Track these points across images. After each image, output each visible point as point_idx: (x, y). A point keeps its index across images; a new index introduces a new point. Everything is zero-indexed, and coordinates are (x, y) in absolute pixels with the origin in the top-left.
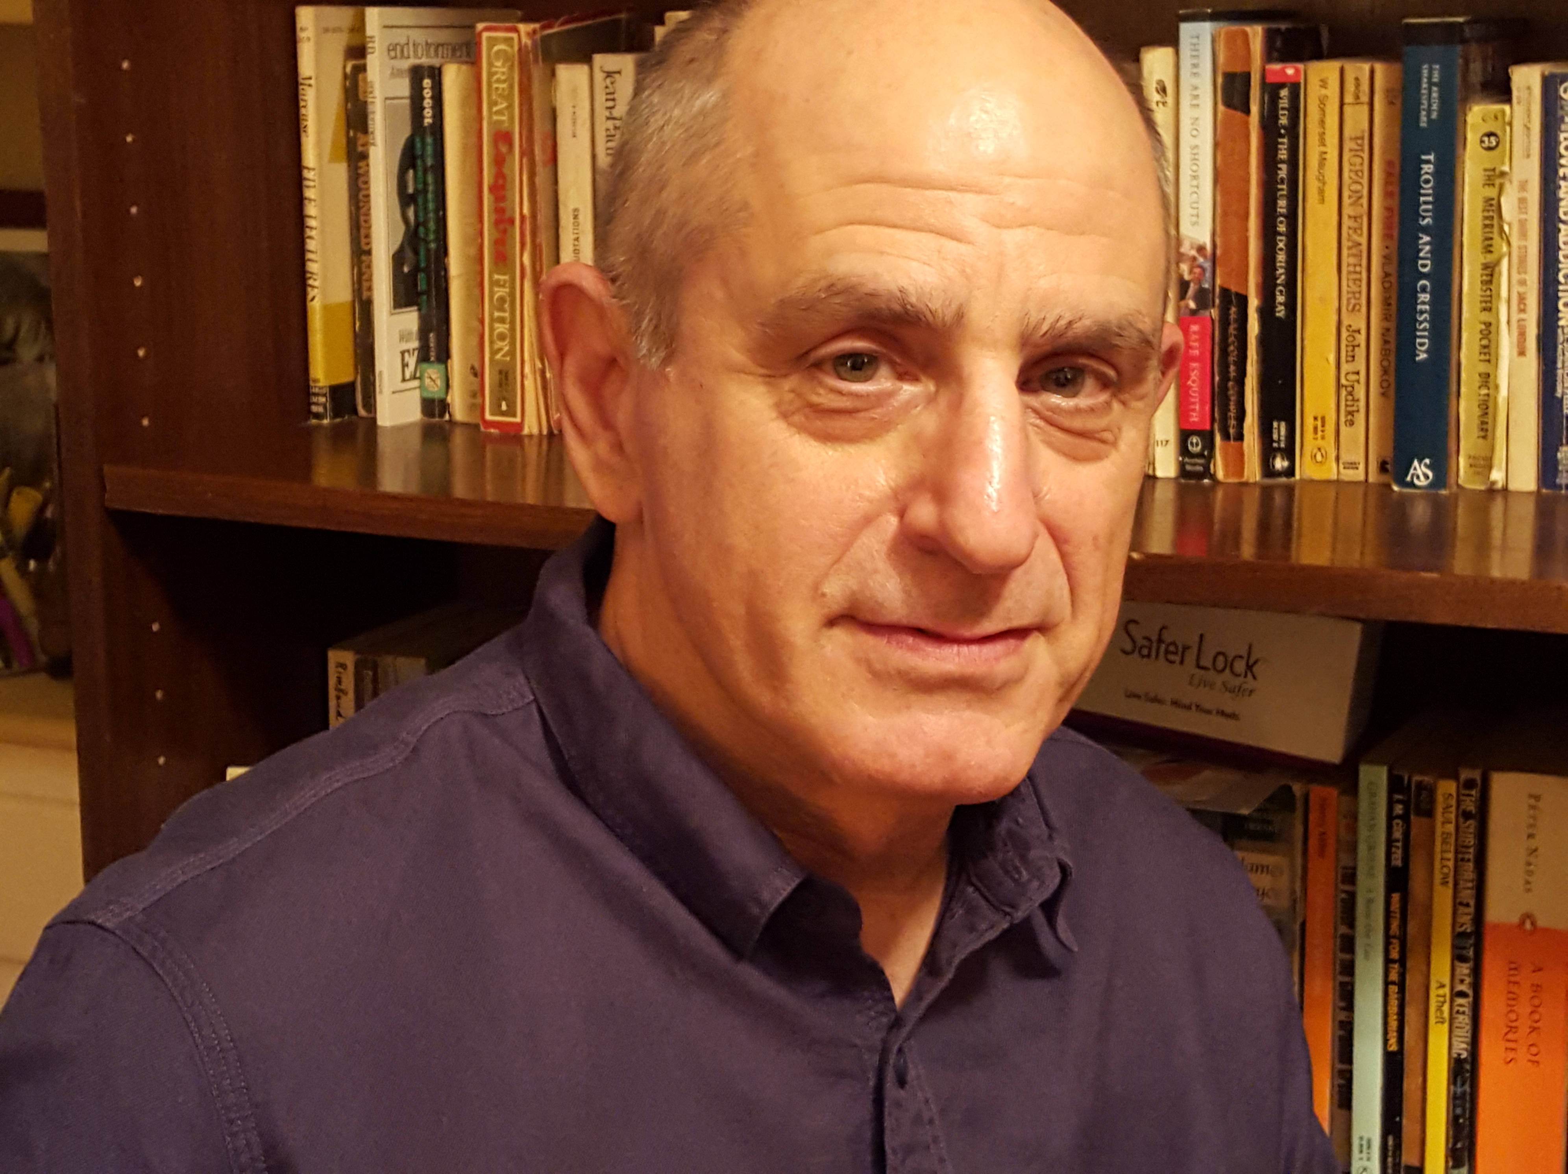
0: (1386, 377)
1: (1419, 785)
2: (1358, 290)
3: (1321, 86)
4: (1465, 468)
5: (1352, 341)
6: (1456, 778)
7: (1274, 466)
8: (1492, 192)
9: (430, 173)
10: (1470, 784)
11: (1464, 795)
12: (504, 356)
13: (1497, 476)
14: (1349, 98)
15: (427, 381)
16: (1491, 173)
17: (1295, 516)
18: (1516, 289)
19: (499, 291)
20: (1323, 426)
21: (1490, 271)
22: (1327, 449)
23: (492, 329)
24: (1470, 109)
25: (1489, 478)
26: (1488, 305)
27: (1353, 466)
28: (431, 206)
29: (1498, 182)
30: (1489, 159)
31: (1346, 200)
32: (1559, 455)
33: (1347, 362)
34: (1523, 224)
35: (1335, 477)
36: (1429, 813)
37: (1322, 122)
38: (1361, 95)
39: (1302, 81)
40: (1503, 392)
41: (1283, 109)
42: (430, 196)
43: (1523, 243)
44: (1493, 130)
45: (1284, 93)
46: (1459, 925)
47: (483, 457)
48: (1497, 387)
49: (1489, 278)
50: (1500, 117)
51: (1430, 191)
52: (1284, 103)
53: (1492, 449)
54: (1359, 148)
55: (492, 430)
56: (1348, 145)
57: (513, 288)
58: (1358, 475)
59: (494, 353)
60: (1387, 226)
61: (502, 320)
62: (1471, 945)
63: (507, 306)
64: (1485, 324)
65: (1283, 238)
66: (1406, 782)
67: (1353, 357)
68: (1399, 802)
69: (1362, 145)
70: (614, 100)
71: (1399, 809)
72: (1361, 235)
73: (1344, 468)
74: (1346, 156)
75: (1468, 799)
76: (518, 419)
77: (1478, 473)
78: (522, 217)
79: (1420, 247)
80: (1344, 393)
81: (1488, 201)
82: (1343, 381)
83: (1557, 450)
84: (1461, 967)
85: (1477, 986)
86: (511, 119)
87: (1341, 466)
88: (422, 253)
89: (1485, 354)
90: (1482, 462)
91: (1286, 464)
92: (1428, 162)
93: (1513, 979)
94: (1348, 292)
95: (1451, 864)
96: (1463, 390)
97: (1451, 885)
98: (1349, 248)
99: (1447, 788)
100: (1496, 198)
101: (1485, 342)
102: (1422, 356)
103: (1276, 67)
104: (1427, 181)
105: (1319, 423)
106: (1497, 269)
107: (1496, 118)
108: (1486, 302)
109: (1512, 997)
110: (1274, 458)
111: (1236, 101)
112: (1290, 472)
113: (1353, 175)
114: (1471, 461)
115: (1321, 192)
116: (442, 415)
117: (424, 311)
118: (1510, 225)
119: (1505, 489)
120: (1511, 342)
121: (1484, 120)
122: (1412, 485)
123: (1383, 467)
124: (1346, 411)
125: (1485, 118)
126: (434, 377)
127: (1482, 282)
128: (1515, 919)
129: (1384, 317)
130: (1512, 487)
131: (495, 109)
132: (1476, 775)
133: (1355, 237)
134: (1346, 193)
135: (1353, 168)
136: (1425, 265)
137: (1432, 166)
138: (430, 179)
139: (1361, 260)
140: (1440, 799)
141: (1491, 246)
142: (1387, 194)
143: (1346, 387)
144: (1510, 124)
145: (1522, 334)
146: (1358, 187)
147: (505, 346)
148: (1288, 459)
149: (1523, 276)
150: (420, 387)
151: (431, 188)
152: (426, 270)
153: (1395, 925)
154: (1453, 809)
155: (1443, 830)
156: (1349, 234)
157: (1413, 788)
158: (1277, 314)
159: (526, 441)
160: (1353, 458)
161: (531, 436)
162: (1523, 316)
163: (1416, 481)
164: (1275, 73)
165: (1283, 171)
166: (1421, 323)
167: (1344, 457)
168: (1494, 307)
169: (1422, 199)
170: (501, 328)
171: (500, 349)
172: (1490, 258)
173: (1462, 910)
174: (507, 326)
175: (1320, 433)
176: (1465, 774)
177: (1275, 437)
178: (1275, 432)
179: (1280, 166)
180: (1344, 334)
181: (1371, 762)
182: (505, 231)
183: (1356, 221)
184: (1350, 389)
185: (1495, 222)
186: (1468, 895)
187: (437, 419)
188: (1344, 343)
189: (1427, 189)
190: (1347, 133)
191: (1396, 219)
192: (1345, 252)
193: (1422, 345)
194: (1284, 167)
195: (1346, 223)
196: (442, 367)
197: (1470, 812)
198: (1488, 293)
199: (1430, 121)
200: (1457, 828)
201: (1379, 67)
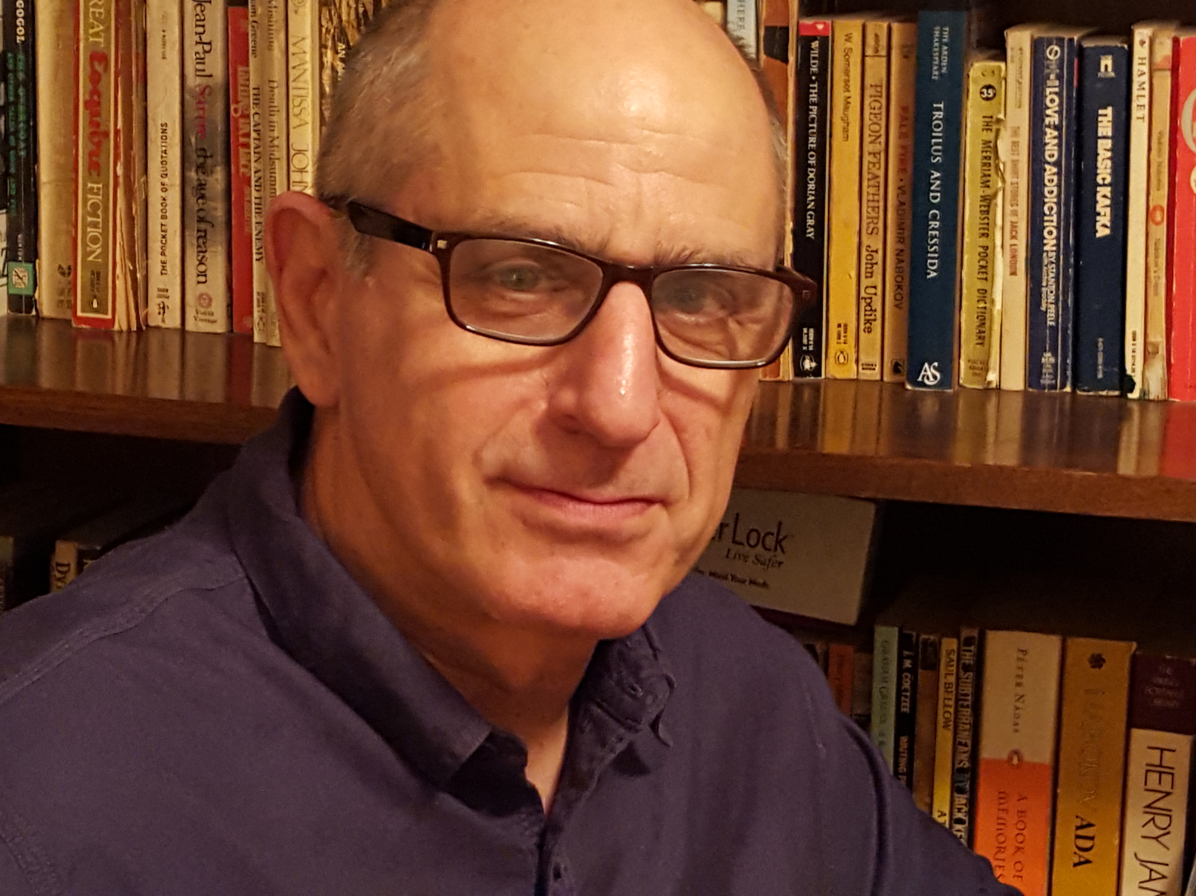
0: (899, 291)
1: (925, 642)
2: (876, 215)
3: (846, 40)
4: (965, 369)
5: (871, 260)
6: (957, 635)
7: (803, 367)
8: (991, 136)
9: (21, 86)
10: (968, 641)
11: (964, 651)
12: (95, 258)
13: (992, 377)
14: (869, 52)
15: (15, 279)
16: (989, 120)
17: (821, 409)
18: (1009, 219)
19: (91, 199)
20: (845, 332)
21: (988, 202)
22: (848, 352)
23: (84, 233)
24: (972, 65)
25: (986, 379)
26: (986, 232)
27: (870, 367)
28: (22, 117)
29: (994, 127)
30: (987, 108)
31: (867, 139)
32: (1043, 360)
33: (866, 277)
34: (1015, 163)
35: (853, 376)
36: (934, 667)
37: (847, 72)
38: (879, 49)
39: (830, 35)
40: (998, 306)
41: (814, 58)
42: (21, 108)
43: (1015, 180)
44: (993, 84)
45: (815, 44)
46: (958, 762)
47: (75, 352)
48: (993, 302)
49: (986, 209)
50: (996, 72)
51: (941, 135)
52: (815, 53)
53: (989, 355)
54: (878, 94)
55: (84, 326)
56: (868, 92)
57: (106, 196)
58: (875, 375)
59: (86, 255)
60: (902, 160)
61: (95, 225)
62: (968, 779)
63: (99, 212)
64: (983, 247)
65: (814, 170)
66: (914, 639)
67: (872, 273)
68: (908, 657)
69: (881, 92)
70: (203, 26)
71: (908, 664)
72: (879, 169)
73: (863, 369)
74: (867, 101)
75: (968, 654)
76: (109, 316)
77: (975, 374)
78: (117, 132)
79: (932, 181)
80: (863, 304)
81: (986, 143)
82: (863, 294)
83: (1042, 356)
84: (959, 798)
85: (972, 813)
86: (108, 42)
87: (860, 368)
88: (12, 159)
89: (983, 273)
90: (980, 366)
91: (814, 365)
92: (939, 109)
93: (1001, 807)
94: (868, 218)
95: (952, 710)
96: (964, 303)
97: (951, 728)
98: (869, 180)
99: (949, 644)
100: (993, 141)
101: (983, 263)
102: (933, 274)
103: (808, 22)
104: (938, 126)
105: (842, 329)
106: (994, 201)
107: (993, 72)
108: (984, 229)
109: (1002, 823)
110: (804, 359)
111: (777, 50)
112: (817, 372)
113: (872, 117)
114: (970, 364)
115: (846, 130)
116: (29, 311)
117: (14, 214)
118: (1004, 164)
119: (999, 389)
120: (1004, 265)
121: (983, 75)
122: (923, 384)
123: (896, 369)
124: (865, 320)
125: (984, 73)
126: (21, 275)
127: (981, 211)
128: (1005, 756)
129: (898, 239)
130: (1005, 386)
131: (91, 31)
132: (975, 633)
133: (874, 170)
134: (867, 132)
135: (873, 111)
136: (936, 197)
137: (942, 113)
138: (21, 91)
139: (879, 190)
140: (944, 653)
141: (989, 181)
142: (902, 136)
143: (865, 299)
144: (1005, 79)
145: (1014, 257)
146: (877, 128)
147: (97, 249)
148: (816, 362)
149: (1015, 208)
150: (7, 284)
151: (22, 100)
152: (17, 176)
153: (903, 761)
154: (955, 663)
155: (946, 681)
156: (869, 169)
157: (920, 646)
158: (808, 235)
159: (116, 338)
160: (870, 360)
161: (121, 332)
162: (1014, 242)
163: (926, 381)
164: (808, 27)
165: (814, 112)
166: (932, 246)
167: (863, 359)
168: (990, 233)
169: (933, 141)
170: (92, 232)
171: (93, 252)
172: (989, 192)
173: (961, 748)
174: (100, 231)
175: (842, 339)
176: (965, 633)
177: (805, 341)
178: (805, 337)
179: (811, 107)
180: (864, 253)
181: (886, 623)
182: (98, 144)
183: (875, 157)
184: (868, 301)
185: (992, 161)
186: (965, 736)
187: (24, 314)
188: (864, 261)
189: (938, 132)
190: (868, 81)
191: (910, 156)
192: (865, 184)
193: (932, 264)
194: (815, 108)
195: (867, 158)
196: (31, 265)
197: (969, 665)
198: (986, 221)
199: (941, 75)
200: (958, 678)
201: (895, 26)
